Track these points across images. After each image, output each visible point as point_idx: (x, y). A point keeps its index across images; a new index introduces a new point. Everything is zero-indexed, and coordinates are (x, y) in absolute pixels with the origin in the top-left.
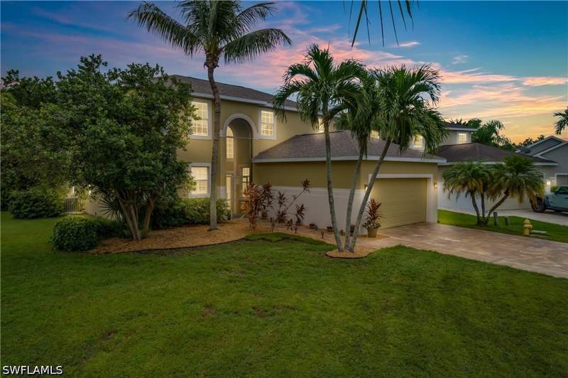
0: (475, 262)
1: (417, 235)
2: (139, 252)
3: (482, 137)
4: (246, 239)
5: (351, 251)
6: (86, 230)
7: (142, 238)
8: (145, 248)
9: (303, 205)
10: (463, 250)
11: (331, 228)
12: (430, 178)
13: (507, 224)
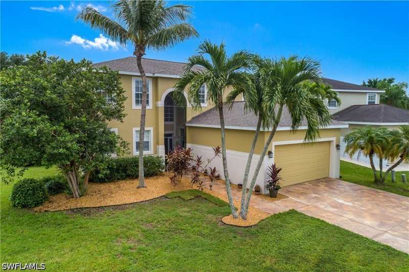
0: (358, 236)
1: (314, 195)
2: (72, 210)
3: (391, 96)
4: (165, 197)
5: (244, 218)
6: (34, 191)
7: (80, 196)
8: (79, 206)
9: (215, 168)
10: (352, 217)
11: (241, 185)
12: (333, 141)
13: (404, 181)
